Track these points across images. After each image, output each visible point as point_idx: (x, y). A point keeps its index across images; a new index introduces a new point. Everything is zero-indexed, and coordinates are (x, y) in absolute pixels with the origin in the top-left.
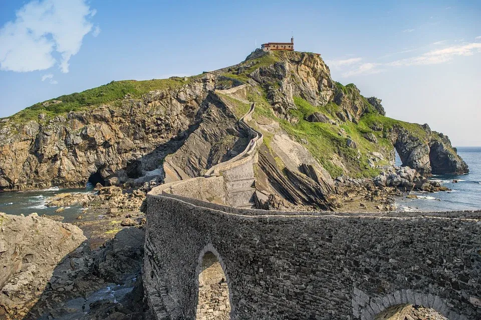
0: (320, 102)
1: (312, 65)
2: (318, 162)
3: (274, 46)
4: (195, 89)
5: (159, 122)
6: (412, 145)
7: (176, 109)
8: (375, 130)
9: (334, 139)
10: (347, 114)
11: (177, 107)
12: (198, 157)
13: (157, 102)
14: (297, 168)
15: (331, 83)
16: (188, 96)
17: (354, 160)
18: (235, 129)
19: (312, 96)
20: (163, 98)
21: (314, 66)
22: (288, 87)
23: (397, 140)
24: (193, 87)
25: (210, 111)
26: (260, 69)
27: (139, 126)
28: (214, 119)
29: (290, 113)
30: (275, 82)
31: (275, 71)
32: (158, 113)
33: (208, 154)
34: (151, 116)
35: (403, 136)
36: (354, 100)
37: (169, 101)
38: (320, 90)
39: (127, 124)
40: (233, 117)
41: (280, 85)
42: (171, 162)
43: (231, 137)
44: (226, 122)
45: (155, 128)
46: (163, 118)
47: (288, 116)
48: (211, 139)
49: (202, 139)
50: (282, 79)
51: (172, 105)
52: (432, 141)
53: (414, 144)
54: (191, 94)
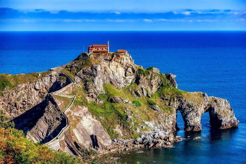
0: (125, 84)
1: (120, 61)
2: (105, 131)
3: (96, 48)
4: (45, 81)
5: (24, 103)
6: (188, 110)
7: (34, 94)
8: (164, 100)
9: (120, 116)
10: (143, 91)
11: (34, 93)
12: (42, 132)
13: (23, 91)
14: (90, 136)
15: (134, 70)
16: (41, 86)
17: (128, 128)
18: (60, 118)
19: (118, 81)
20: (26, 89)
21: (121, 61)
22: (99, 82)
23: (179, 107)
24: (44, 80)
25: (49, 107)
26: (83, 70)
27: (13, 106)
28: (51, 112)
29: (99, 98)
30: (91, 79)
31: (91, 71)
32: (24, 98)
33: (47, 130)
34: (20, 100)
35: (183, 104)
36: (151, 79)
37: (30, 90)
38: (126, 76)
39: (6, 105)
40: (59, 110)
41: (93, 81)
42: (30, 135)
43: (58, 122)
44: (56, 113)
45: (22, 106)
46: (26, 101)
47: (98, 100)
48: (49, 122)
49: (45, 122)
50: (95, 77)
51: (31, 92)
52: (208, 105)
53: (190, 109)
54: (43, 85)
